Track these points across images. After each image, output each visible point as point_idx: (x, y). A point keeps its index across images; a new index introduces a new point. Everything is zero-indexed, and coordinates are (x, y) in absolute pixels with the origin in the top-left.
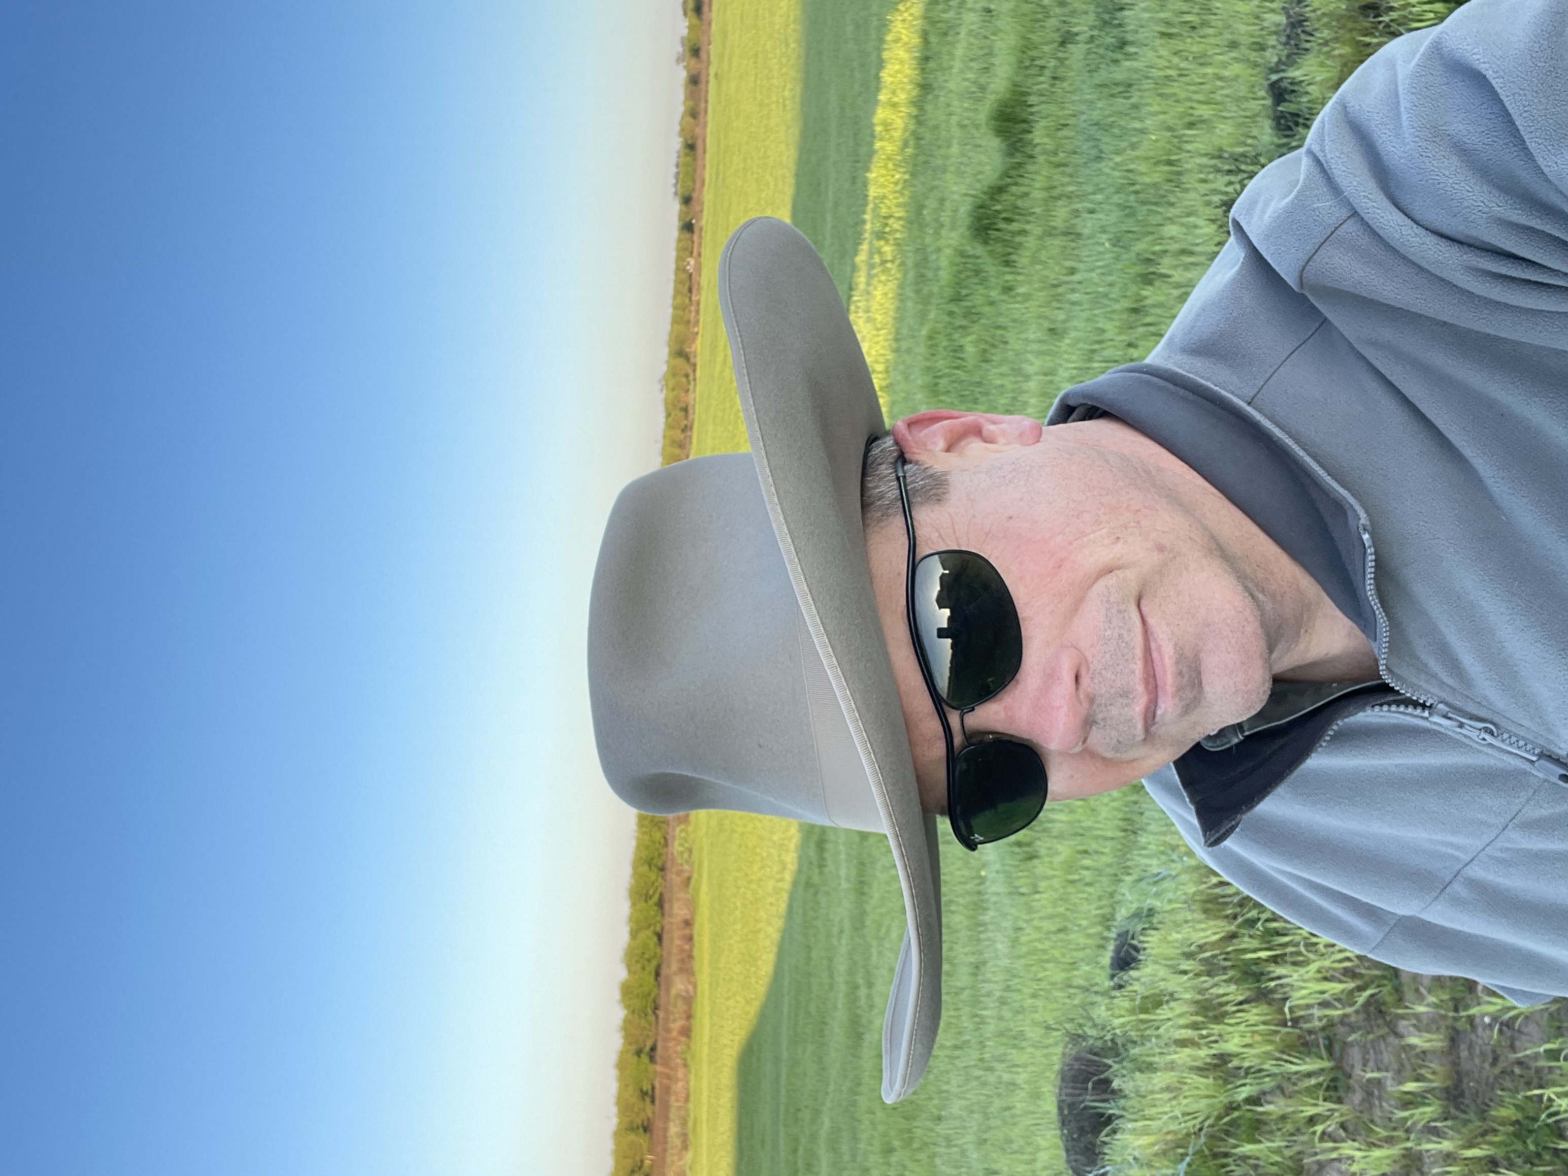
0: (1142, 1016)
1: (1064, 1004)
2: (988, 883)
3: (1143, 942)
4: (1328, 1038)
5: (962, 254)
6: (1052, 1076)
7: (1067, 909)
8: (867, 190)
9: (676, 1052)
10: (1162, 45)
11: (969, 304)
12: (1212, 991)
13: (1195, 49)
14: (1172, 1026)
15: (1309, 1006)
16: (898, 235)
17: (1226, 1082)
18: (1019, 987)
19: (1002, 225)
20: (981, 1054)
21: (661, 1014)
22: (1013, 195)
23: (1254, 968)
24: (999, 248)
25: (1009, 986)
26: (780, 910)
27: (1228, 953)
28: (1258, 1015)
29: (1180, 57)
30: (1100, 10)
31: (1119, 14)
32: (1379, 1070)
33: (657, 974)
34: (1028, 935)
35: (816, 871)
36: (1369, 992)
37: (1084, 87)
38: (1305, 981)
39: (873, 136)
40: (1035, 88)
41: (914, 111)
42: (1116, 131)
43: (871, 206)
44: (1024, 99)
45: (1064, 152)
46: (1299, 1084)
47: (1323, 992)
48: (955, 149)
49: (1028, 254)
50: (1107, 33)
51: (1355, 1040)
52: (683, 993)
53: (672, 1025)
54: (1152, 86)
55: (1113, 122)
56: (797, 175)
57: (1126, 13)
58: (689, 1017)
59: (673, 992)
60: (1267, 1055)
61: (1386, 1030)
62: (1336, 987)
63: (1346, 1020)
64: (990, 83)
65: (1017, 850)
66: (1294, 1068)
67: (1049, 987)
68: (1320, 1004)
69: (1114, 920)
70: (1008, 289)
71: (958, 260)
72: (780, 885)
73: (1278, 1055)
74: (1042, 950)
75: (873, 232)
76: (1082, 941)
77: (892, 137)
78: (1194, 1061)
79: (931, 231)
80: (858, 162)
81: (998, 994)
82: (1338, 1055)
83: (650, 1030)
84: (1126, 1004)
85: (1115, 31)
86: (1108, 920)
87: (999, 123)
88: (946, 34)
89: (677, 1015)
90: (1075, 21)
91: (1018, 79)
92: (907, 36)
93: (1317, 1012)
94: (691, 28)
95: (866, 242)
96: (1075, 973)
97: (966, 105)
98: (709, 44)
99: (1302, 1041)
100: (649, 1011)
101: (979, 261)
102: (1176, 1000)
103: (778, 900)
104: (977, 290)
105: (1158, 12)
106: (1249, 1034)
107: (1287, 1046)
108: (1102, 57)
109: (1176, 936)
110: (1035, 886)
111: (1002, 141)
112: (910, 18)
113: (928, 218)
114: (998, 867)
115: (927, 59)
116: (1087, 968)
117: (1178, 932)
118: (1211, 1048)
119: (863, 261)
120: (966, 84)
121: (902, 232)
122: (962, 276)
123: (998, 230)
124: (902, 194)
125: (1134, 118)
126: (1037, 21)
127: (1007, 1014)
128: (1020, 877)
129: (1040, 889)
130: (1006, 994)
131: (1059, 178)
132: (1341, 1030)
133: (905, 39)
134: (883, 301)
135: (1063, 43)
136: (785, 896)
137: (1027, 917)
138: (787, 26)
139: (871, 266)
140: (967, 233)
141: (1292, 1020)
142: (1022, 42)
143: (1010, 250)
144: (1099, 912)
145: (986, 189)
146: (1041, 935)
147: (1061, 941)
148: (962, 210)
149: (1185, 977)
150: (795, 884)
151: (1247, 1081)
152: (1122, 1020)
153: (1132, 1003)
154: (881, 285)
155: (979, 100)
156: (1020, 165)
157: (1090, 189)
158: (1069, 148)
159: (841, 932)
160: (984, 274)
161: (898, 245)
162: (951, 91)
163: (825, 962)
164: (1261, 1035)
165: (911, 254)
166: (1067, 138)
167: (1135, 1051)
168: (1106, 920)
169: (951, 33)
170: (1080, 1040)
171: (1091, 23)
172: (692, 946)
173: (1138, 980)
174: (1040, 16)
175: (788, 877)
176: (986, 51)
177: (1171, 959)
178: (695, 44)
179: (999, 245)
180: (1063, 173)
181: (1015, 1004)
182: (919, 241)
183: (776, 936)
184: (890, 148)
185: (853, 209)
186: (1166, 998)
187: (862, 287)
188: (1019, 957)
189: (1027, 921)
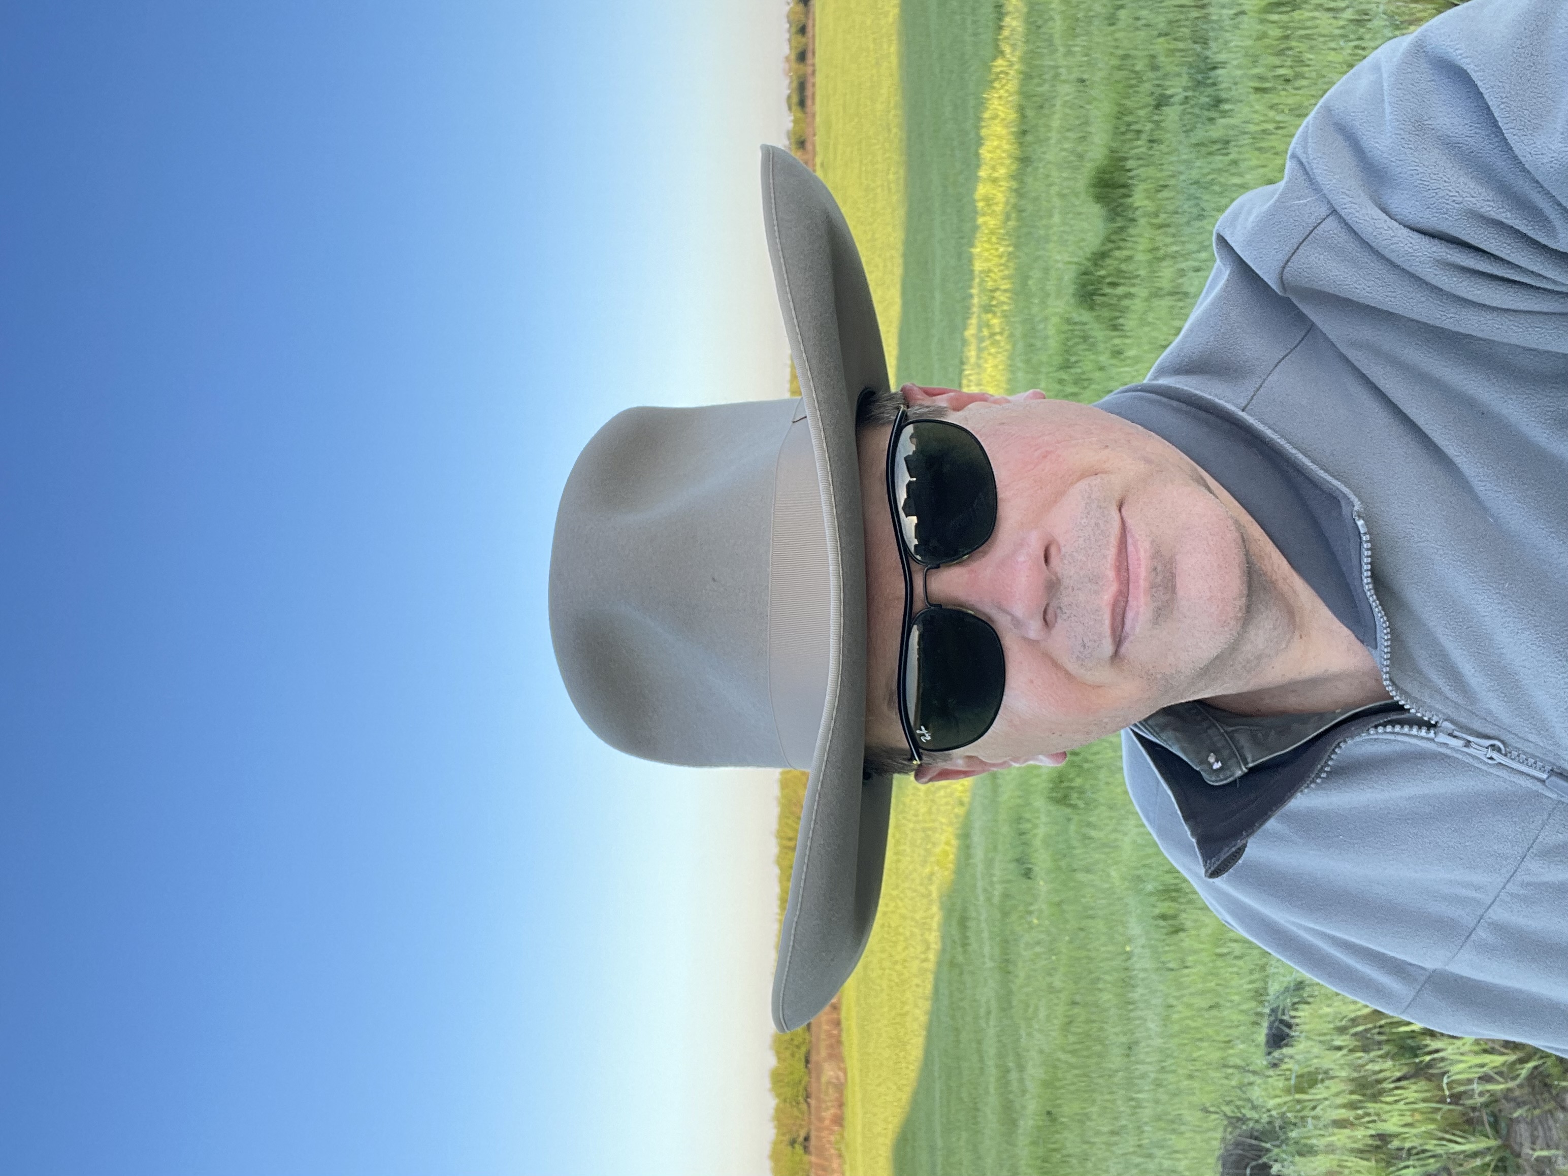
0: (1298, 1096)
1: (1222, 1085)
2: (1135, 959)
3: (1294, 1017)
4: (1493, 1115)
5: (1069, 321)
6: (1211, 1160)
7: (1218, 985)
8: (973, 265)
9: (829, 1142)
10: (1258, 100)
11: (1079, 370)
12: (1367, 1067)
13: (1290, 101)
14: (1330, 1106)
15: (1470, 1081)
16: (1005, 308)
17: (1389, 1164)
18: (1173, 1068)
19: (1107, 290)
20: (1139, 1140)
21: (813, 1102)
22: (1116, 259)
23: (1409, 1041)
24: (1106, 313)
25: (1163, 1068)
26: (927, 992)
27: (1381, 1027)
28: (1416, 1092)
29: (1276, 110)
30: (1192, 71)
31: (1212, 74)
32: (1548, 1147)
33: (807, 1061)
34: (1179, 1012)
35: (960, 949)
36: (1531, 1065)
37: (1181, 147)
38: (1462, 1054)
39: (975, 212)
40: (1133, 152)
41: (1014, 185)
42: (1217, 188)
43: (977, 280)
44: (1121, 164)
45: (1165, 213)
46: (1465, 1164)
47: (1482, 1066)
48: (1056, 219)
49: (1135, 316)
50: (1201, 93)
51: (1521, 1115)
52: (834, 1081)
53: (823, 1114)
54: (1251, 141)
55: (1213, 180)
56: (905, 255)
57: (1219, 72)
58: (841, 1105)
59: (824, 1079)
60: (1429, 1135)
61: (1552, 1105)
62: (1497, 1060)
63: (1510, 1095)
64: (1087, 151)
65: (1162, 923)
66: (1458, 1148)
67: (1205, 1067)
68: (1480, 1078)
69: (1268, 995)
70: (1117, 353)
71: (1066, 327)
72: (925, 965)
73: (1441, 1135)
74: (1196, 1028)
75: (980, 306)
76: (1236, 1017)
77: (994, 211)
78: (1355, 1142)
79: (1037, 301)
80: (962, 238)
81: (1153, 1075)
82: (1504, 1132)
83: (803, 1120)
84: (1281, 1084)
85: (1210, 91)
86: (1261, 995)
87: (1100, 190)
88: (1041, 107)
89: (829, 1104)
90: (1168, 83)
91: (1114, 145)
92: (1003, 112)
93: (1477, 1087)
94: (796, 122)
95: (975, 316)
96: (1231, 1051)
97: (1065, 175)
98: (814, 135)
99: (1465, 1118)
100: (801, 1099)
101: (1087, 327)
102: (1332, 1078)
103: (924, 982)
104: (1085, 356)
105: (1250, 68)
106: (1409, 1113)
107: (1450, 1125)
108: (1198, 116)
109: (1327, 1010)
110: (1183, 961)
111: (1102, 207)
112: (1006, 95)
113: (1034, 289)
114: (1142, 941)
115: (1024, 133)
116: (1242, 1046)
117: (1329, 1006)
118: (1368, 1128)
119: (973, 335)
120: (1064, 154)
121: (1009, 304)
122: (1070, 343)
123: (1104, 295)
124: (1007, 267)
125: (1233, 174)
126: (1131, 86)
127: (1164, 1097)
128: (1166, 952)
129: (1189, 964)
130: (1162, 1076)
131: (1162, 239)
132: (1505, 1105)
133: (1002, 115)
134: (993, 374)
135: (1158, 106)
136: (930, 977)
137: (1177, 994)
138: (889, 112)
139: (981, 340)
140: (1072, 301)
141: (1451, 1096)
142: (1116, 109)
143: (1117, 314)
144: (1250, 986)
145: (1089, 256)
146: (1194, 1013)
147: (1215, 1017)
148: (1066, 278)
149: (1340, 1053)
150: (939, 964)
151: (1411, 1163)
152: (1278, 1100)
153: (1287, 1083)
154: (990, 357)
155: (1076, 168)
156: (1122, 229)
157: (1192, 247)
158: (1171, 208)
159: (989, 1013)
160: (1093, 340)
161: (1005, 316)
162: (1049, 162)
163: (974, 1045)
164: (1422, 1113)
165: (1017, 325)
166: (1167, 199)
167: (1294, 1134)
168: (1259, 995)
169: (1047, 105)
170: (1239, 1124)
171: (1184, 84)
172: (840, 1031)
173: (1291, 1057)
174: (1134, 82)
175: (932, 956)
176: (1082, 120)
177: (1325, 1034)
178: (801, 136)
179: (1104, 310)
180: (1166, 234)
181: (1170, 1087)
182: (1026, 311)
183: (923, 1019)
184: (992, 222)
185: (960, 285)
186: (1320, 1077)
187: (973, 360)
188: (1172, 1036)
189: (1177, 998)
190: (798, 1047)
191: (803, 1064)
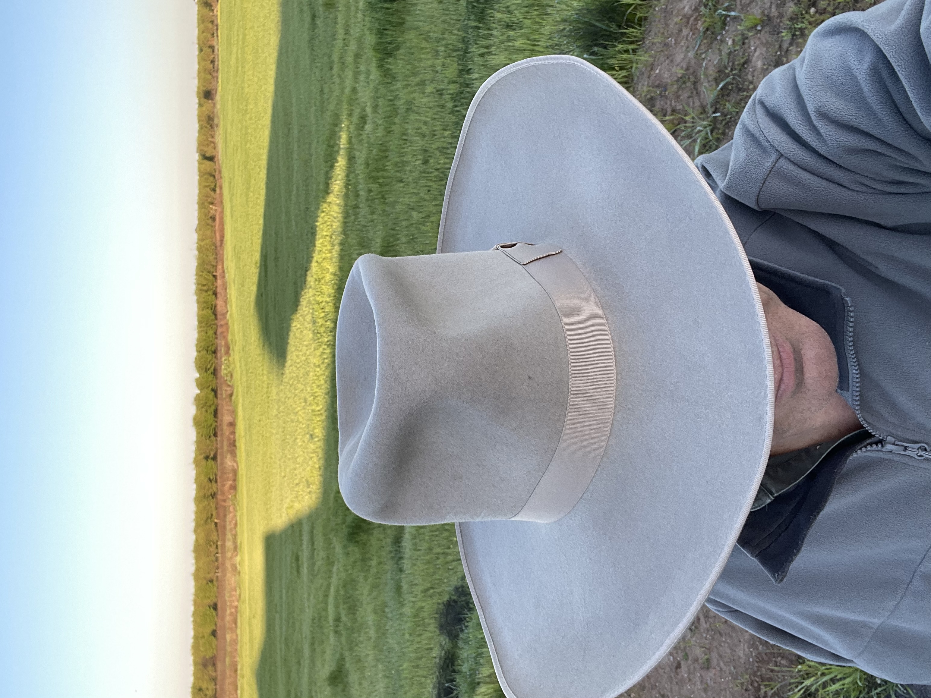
190: (210, 406)
191: (212, 416)
